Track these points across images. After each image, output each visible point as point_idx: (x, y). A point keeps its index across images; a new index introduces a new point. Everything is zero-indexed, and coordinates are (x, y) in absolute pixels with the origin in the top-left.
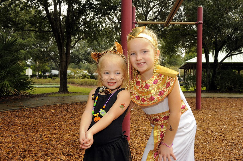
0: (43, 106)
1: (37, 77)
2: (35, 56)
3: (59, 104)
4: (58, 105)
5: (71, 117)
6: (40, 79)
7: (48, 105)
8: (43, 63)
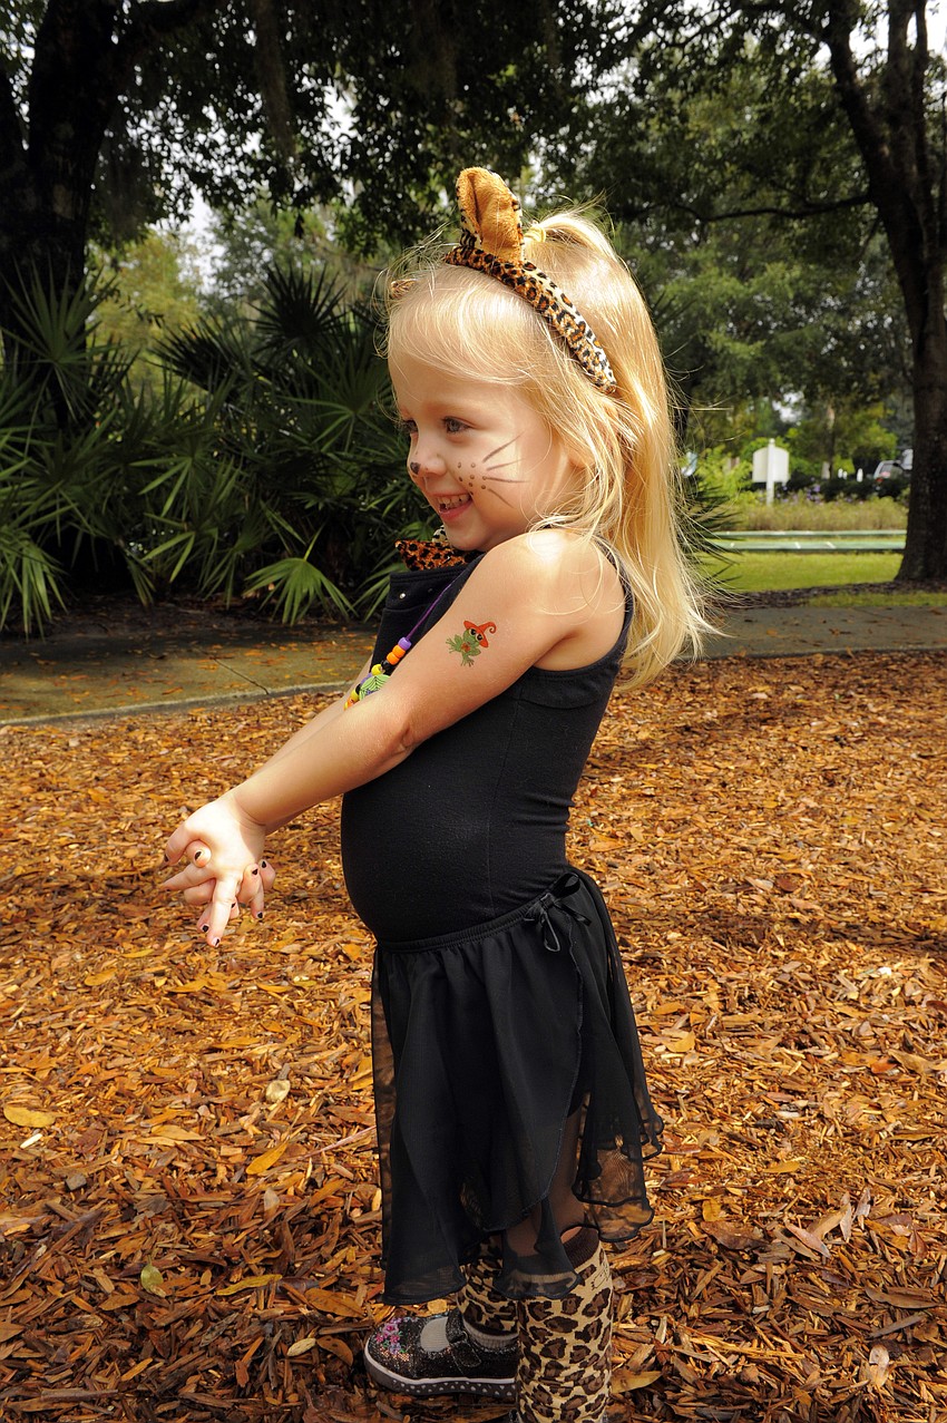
0: (726, 658)
1: (813, 493)
2: (805, 371)
3: (827, 654)
4: (819, 659)
5: (836, 739)
6: (831, 504)
7: (755, 658)
8: (855, 407)
